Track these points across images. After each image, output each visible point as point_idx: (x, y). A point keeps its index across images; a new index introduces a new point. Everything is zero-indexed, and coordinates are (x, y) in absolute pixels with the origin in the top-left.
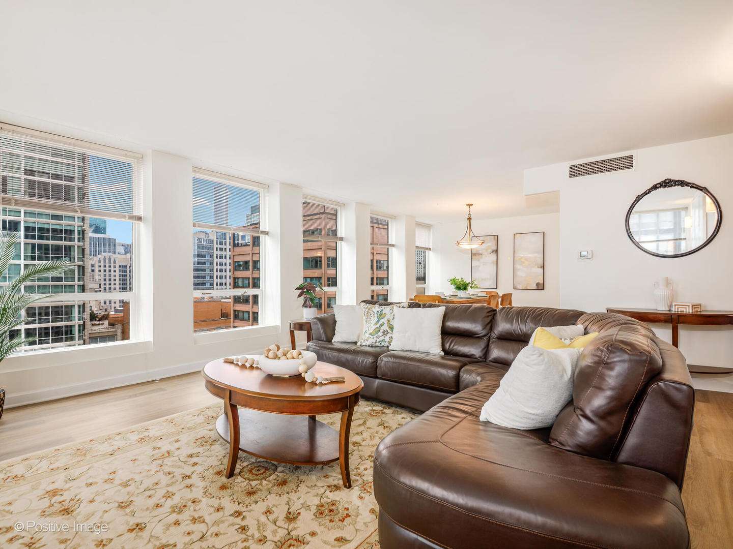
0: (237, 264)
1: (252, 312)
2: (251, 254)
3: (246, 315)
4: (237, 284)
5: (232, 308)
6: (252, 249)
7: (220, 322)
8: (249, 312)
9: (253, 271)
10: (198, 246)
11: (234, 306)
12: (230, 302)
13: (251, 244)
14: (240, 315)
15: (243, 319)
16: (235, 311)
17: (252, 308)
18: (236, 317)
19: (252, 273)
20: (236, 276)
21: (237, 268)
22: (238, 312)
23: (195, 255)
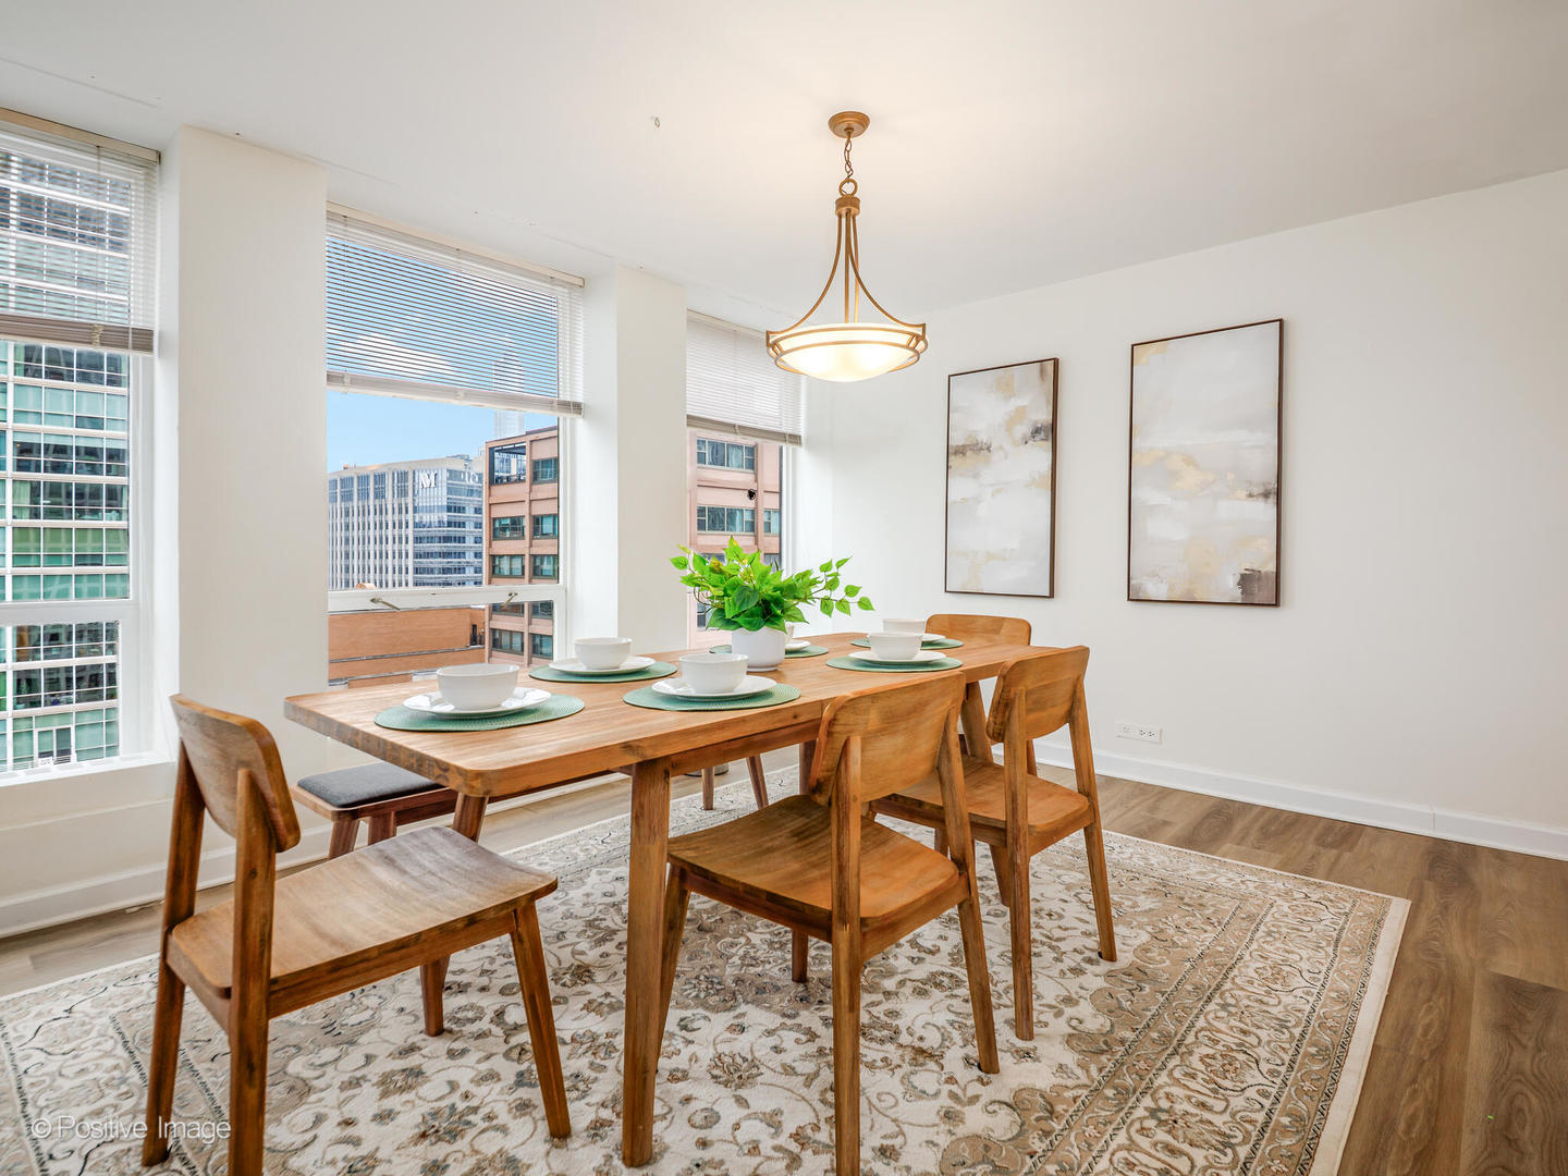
0: (497, 525)
1: (530, 634)
2: (527, 501)
3: (517, 640)
4: (497, 571)
5: (487, 623)
6: (531, 491)
7: (465, 654)
8: (522, 633)
9: (531, 539)
10: (448, 488)
11: (490, 619)
12: (484, 610)
13: (527, 476)
14: (505, 639)
15: (511, 650)
16: (493, 631)
17: (530, 623)
18: (496, 644)
19: (531, 546)
20: (495, 552)
21: (499, 533)
22: (500, 635)
23: (442, 506)
